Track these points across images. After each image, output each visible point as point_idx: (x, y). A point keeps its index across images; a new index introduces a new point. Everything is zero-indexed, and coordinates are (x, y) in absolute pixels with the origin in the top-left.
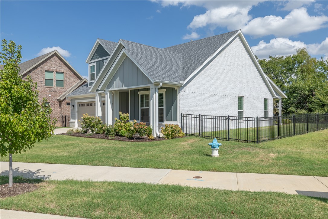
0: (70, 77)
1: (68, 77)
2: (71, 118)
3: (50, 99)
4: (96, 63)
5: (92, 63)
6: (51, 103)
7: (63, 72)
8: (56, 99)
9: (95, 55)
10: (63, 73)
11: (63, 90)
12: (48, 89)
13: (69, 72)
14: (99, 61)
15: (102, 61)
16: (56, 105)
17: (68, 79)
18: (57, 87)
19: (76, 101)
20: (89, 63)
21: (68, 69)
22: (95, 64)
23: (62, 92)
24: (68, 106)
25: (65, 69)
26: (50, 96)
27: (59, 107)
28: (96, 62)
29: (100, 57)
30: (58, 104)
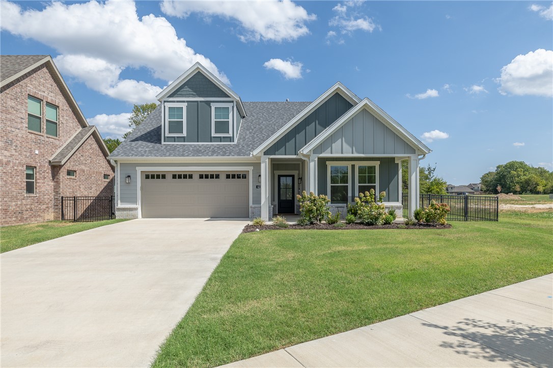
0: (67, 118)
1: (65, 117)
2: (119, 201)
3: (37, 161)
4: (186, 104)
5: (174, 102)
6: (38, 167)
7: (57, 105)
8: (46, 161)
9: (185, 89)
10: (56, 107)
11: (57, 143)
12: (33, 136)
13: (67, 108)
14: (197, 102)
15: (208, 103)
16: (47, 175)
17: (64, 122)
18: (49, 136)
19: (137, 168)
20: (165, 102)
21: (64, 101)
22: (184, 106)
23: (56, 147)
24: (69, 177)
25: (60, 100)
26: (37, 152)
27: (51, 178)
28: (187, 102)
29: (200, 96)
30: (50, 172)
